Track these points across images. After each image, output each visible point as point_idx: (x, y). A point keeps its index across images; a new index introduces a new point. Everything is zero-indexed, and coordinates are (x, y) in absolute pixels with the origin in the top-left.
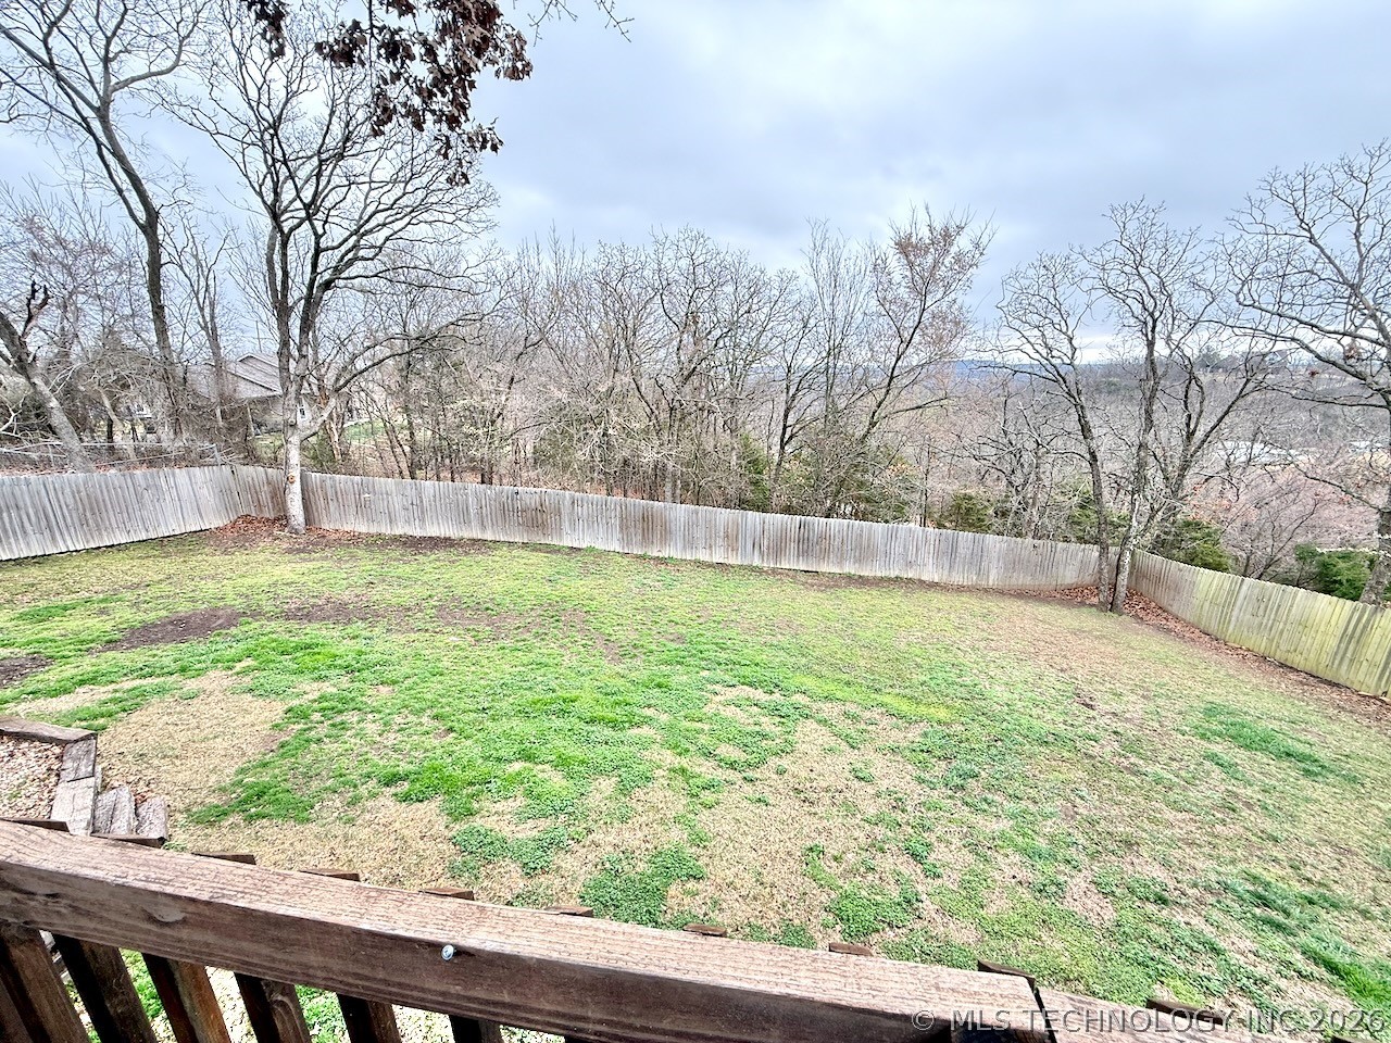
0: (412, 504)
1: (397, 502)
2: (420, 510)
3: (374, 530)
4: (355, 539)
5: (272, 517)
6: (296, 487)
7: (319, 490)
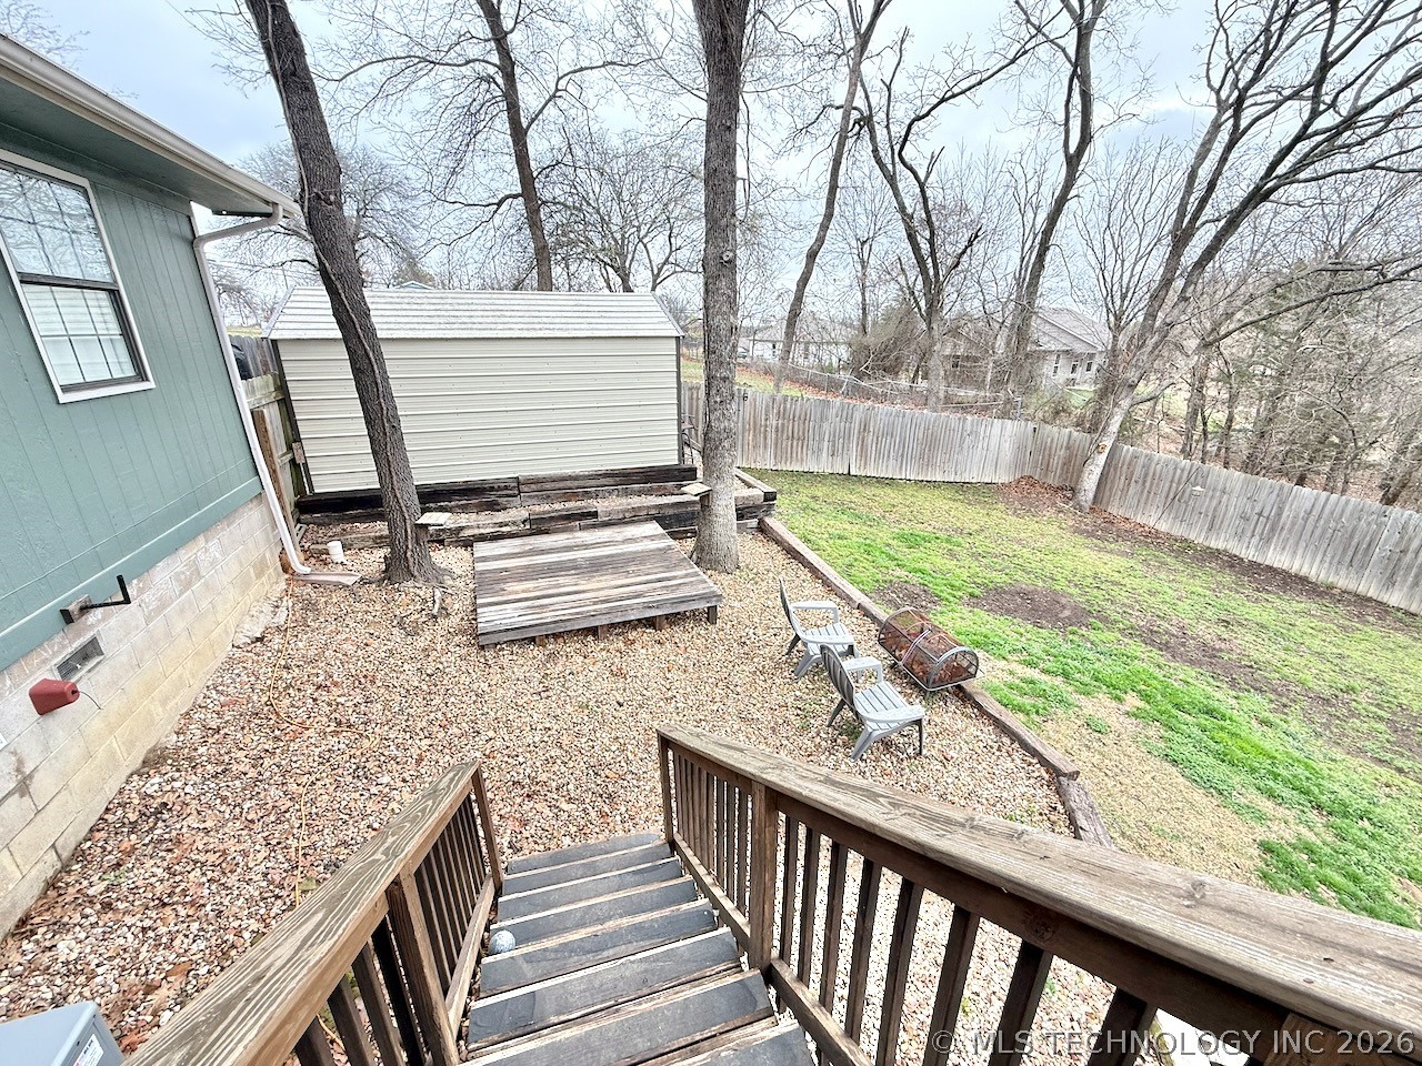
0: (1260, 514)
1: (1234, 505)
2: (1271, 528)
3: (1178, 531)
4: (1152, 538)
5: (1056, 484)
6: (1101, 459)
7: (1125, 467)
